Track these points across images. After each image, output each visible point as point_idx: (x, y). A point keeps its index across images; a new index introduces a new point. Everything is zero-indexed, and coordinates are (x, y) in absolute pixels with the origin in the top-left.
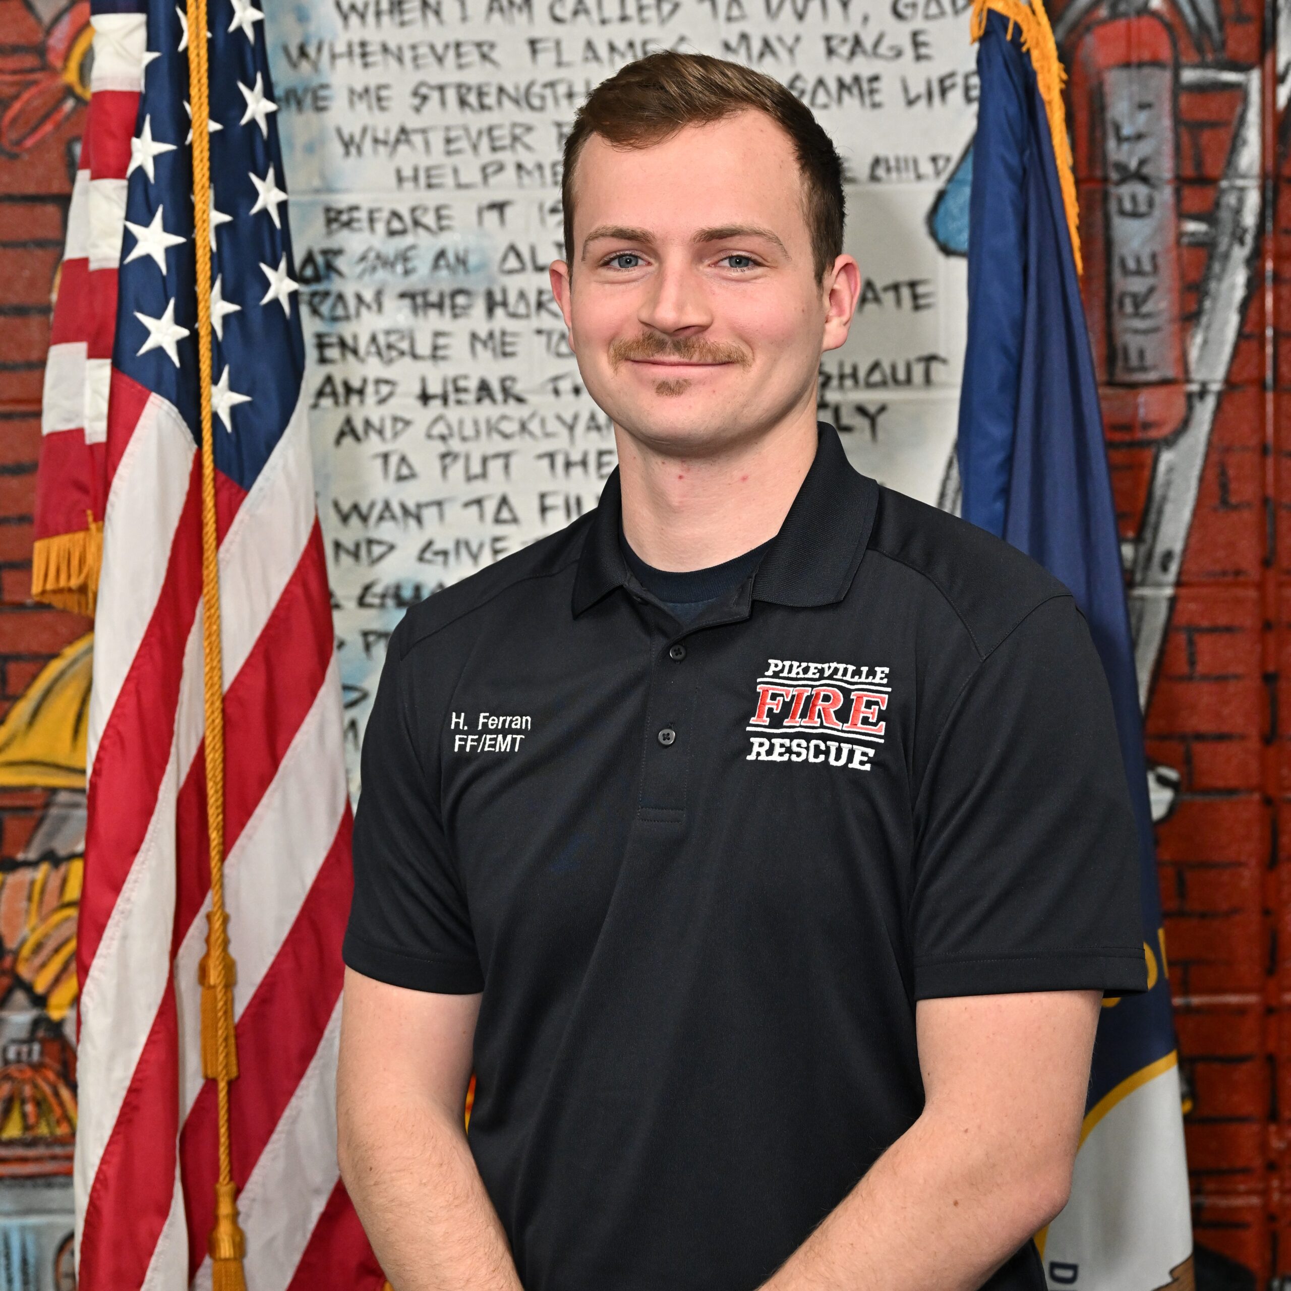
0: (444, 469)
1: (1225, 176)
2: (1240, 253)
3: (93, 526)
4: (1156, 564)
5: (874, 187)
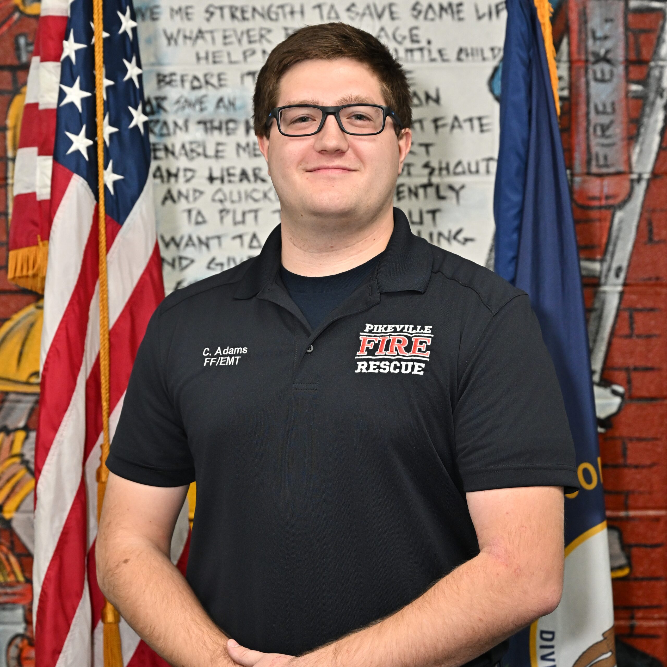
0: (222, 218)
1: (653, 60)
2: (661, 103)
3: (40, 244)
4: (612, 273)
5: (459, 64)
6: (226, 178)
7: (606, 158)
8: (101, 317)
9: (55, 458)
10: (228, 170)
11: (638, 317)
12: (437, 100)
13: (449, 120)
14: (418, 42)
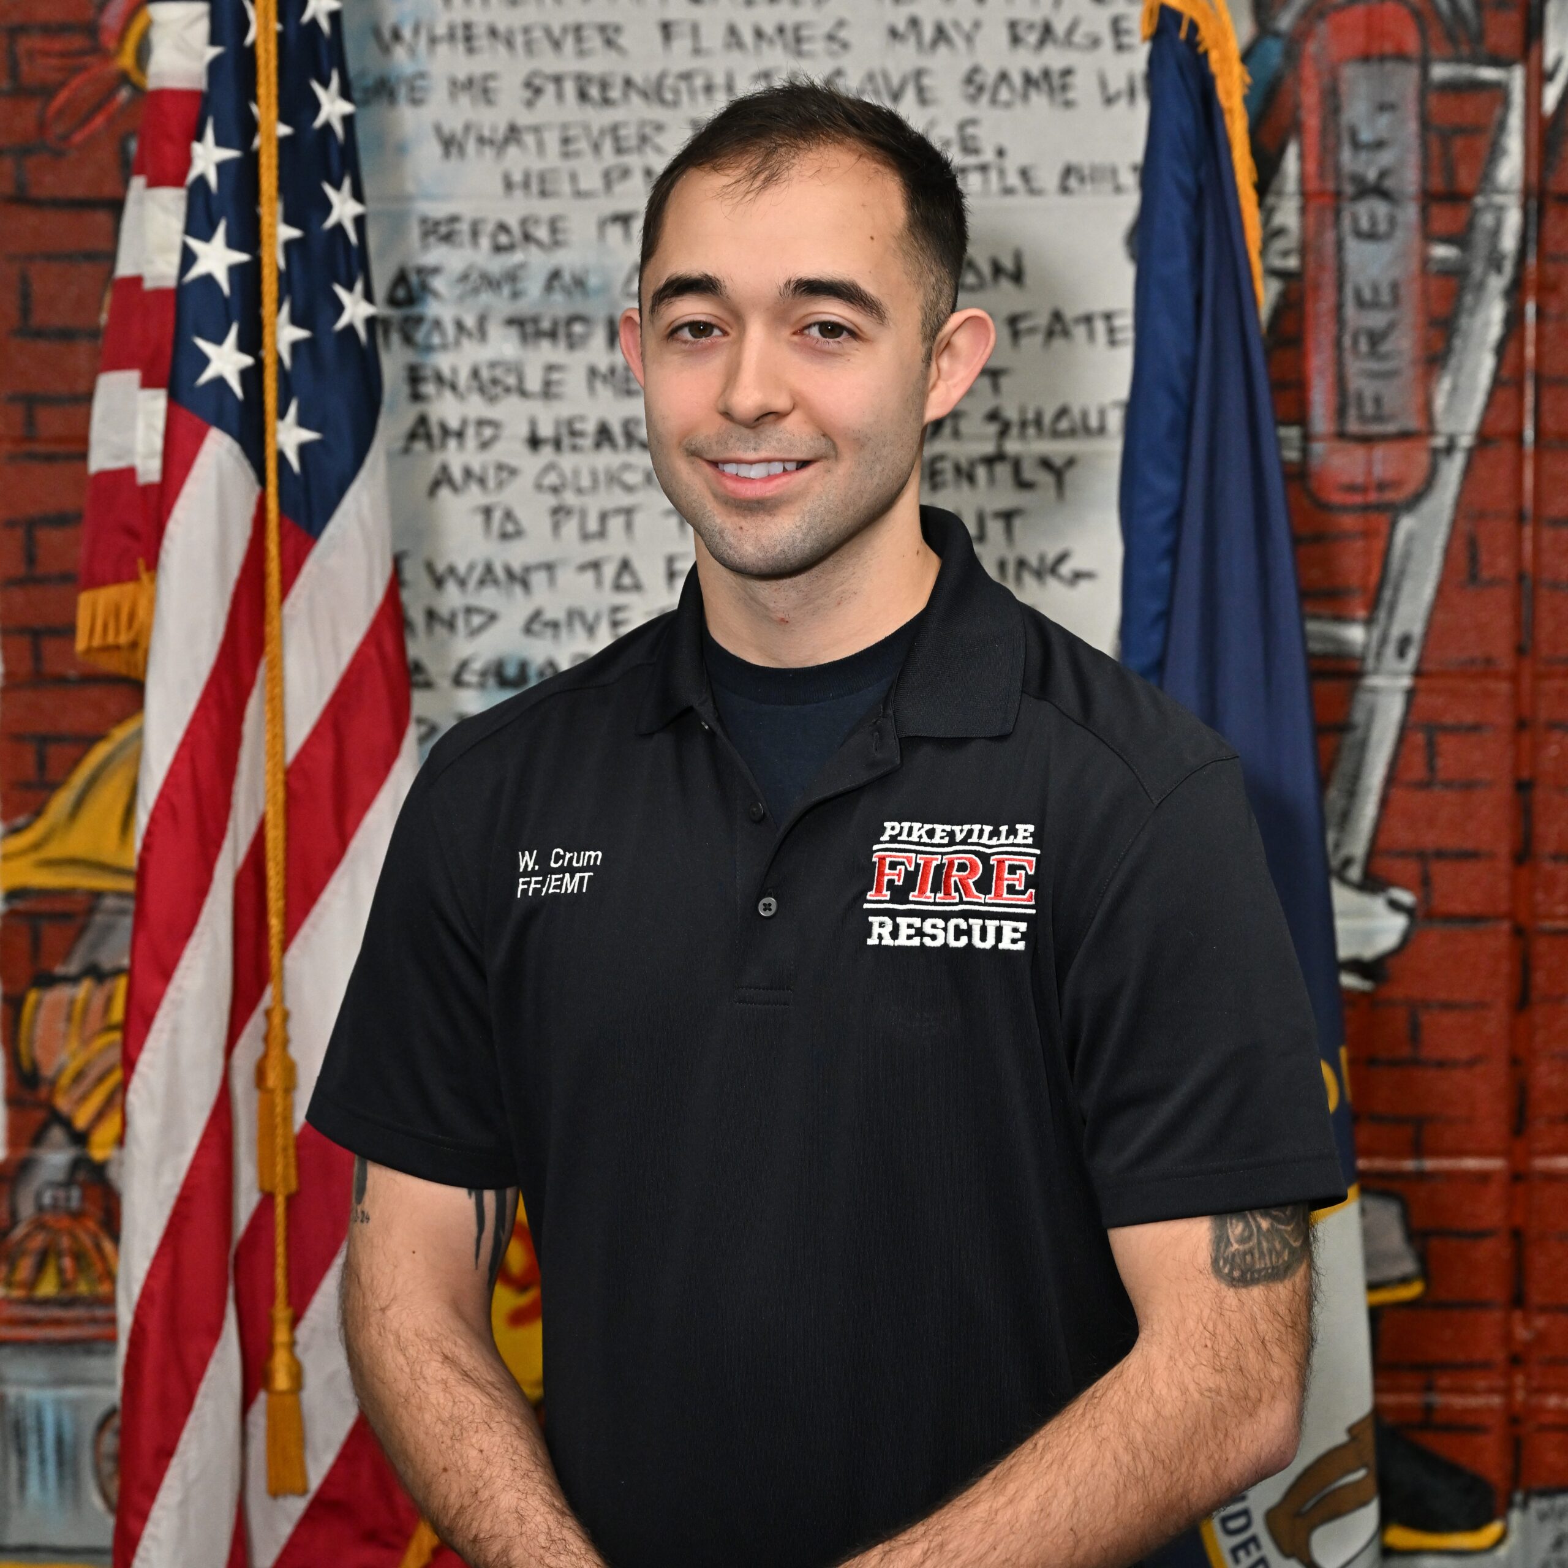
0: (556, 527)
1: (1481, 191)
2: (1498, 283)
3: (144, 576)
4: (1391, 650)
5: (1065, 200)
6: (566, 441)
7: (1378, 401)
8: (269, 736)
9: (165, 1037)
10: (570, 423)
11: (1447, 744)
12: (1017, 277)
13: (1042, 320)
14: (976, 151)
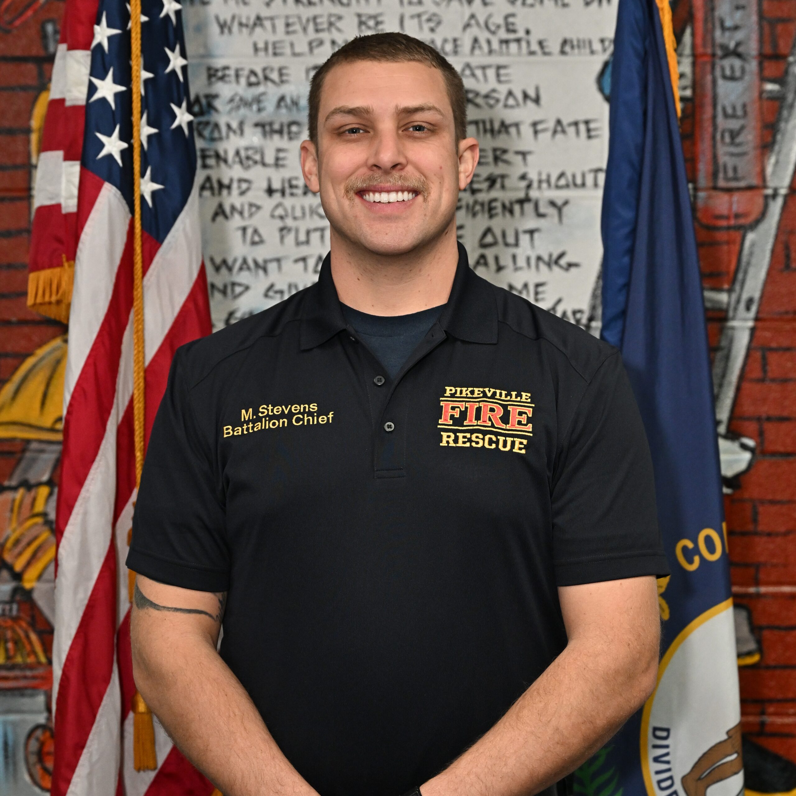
0: (282, 238)
1: (792, 54)
3: (66, 265)
4: (742, 306)
5: (563, 58)
6: (288, 191)
7: (735, 169)
8: (136, 352)
9: (80, 518)
10: (290, 181)
11: (773, 358)
12: (537, 100)
13: (551, 124)
14: (514, 31)
